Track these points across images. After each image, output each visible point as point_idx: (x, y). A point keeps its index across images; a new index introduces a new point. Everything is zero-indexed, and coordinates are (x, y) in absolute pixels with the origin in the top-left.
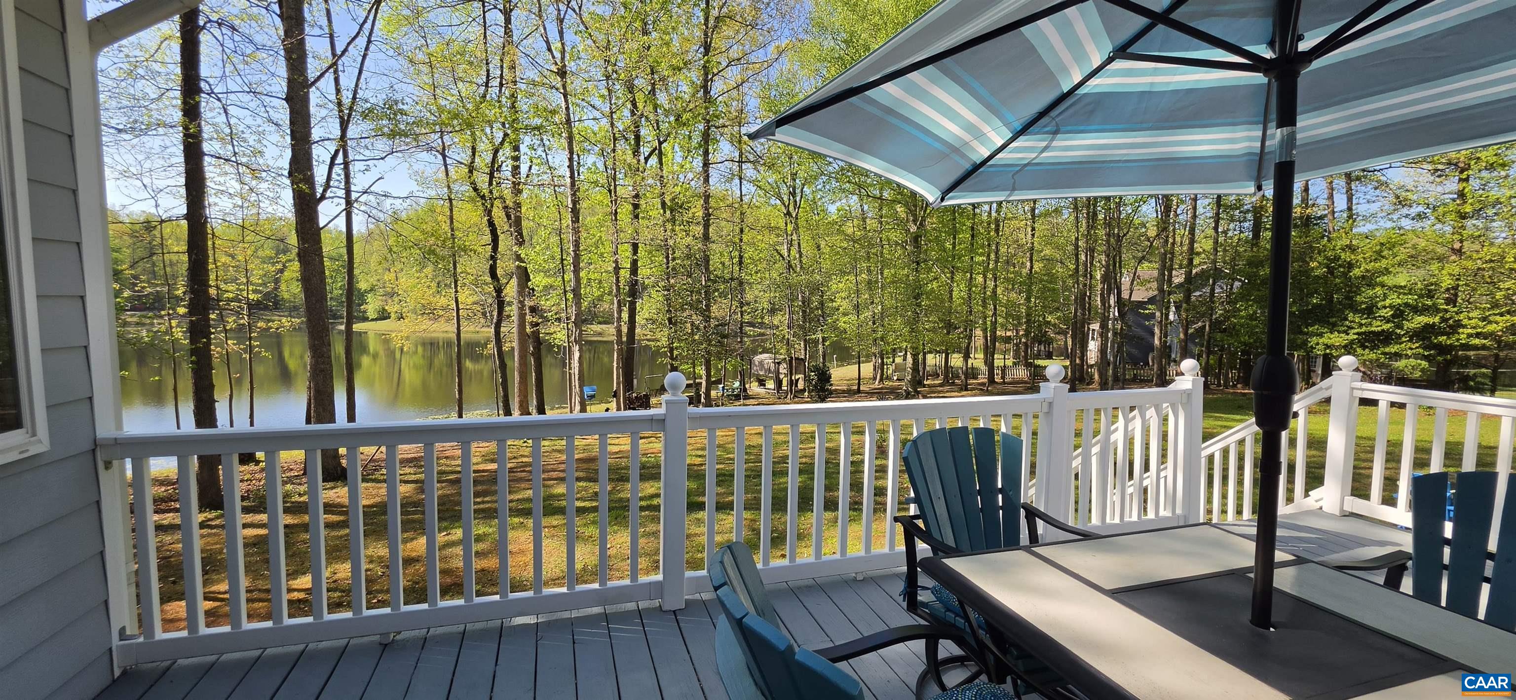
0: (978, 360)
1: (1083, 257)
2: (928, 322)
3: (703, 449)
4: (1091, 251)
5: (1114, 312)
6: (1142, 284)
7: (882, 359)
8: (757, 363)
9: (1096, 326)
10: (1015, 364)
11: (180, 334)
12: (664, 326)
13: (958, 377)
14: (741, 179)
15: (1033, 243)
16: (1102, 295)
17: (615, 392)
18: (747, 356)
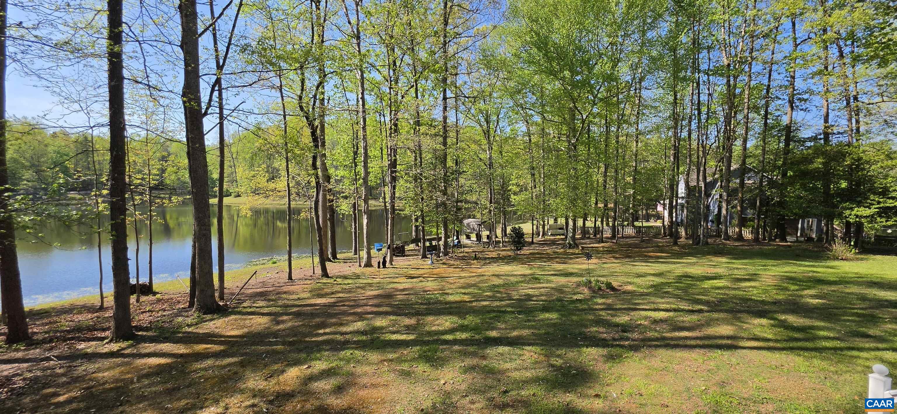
7: (542, 222)
8: (466, 225)
11: (103, 207)
14: (456, 110)
15: (637, 151)
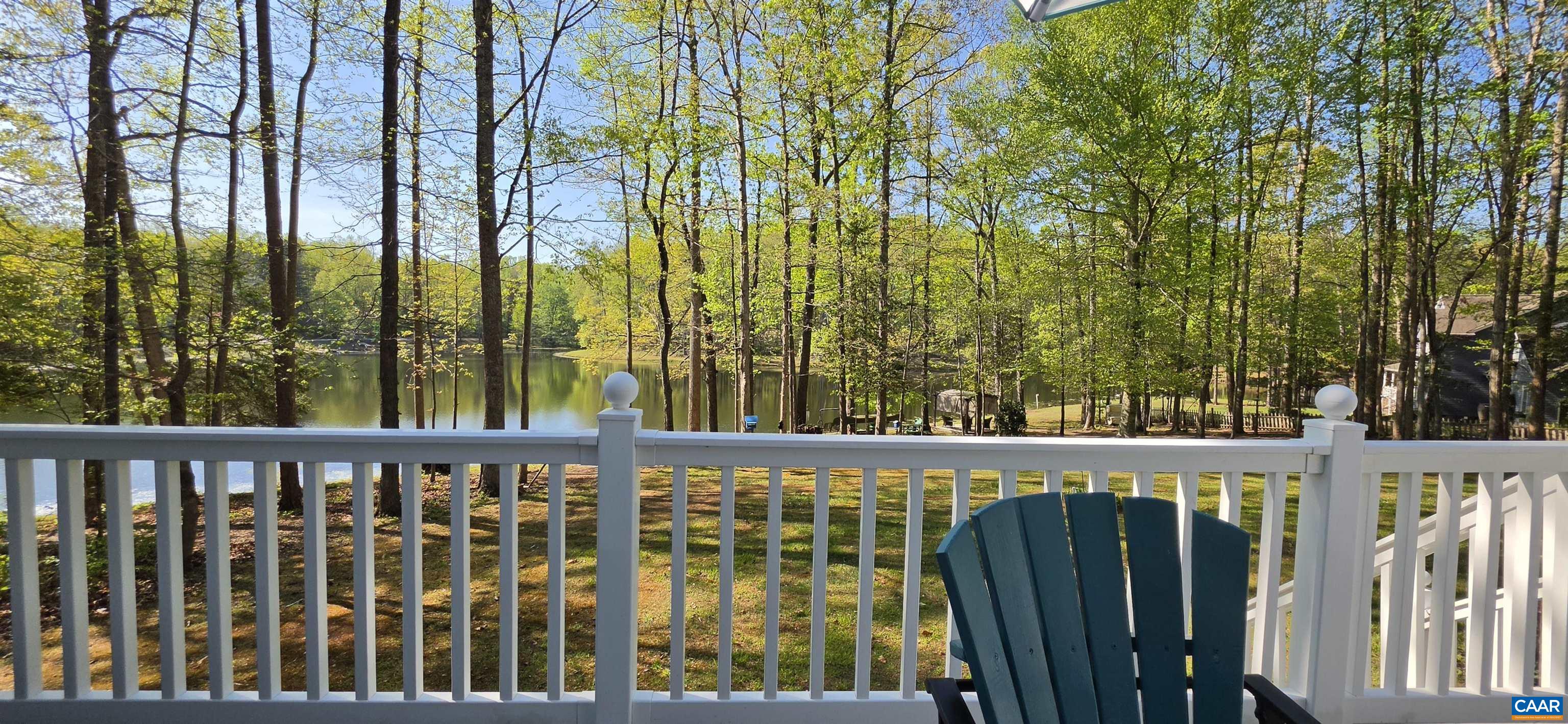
0: (1220, 406)
1: (1374, 278)
2: (1151, 358)
3: (859, 490)
4: (1387, 271)
5: (1423, 349)
6: (1467, 311)
7: (1093, 400)
8: (943, 399)
9: (1395, 368)
10: (1272, 411)
12: (836, 355)
13: (1193, 425)
14: (928, 199)
15: (1299, 262)
16: (1404, 326)
17: (781, 423)
18: (931, 392)
